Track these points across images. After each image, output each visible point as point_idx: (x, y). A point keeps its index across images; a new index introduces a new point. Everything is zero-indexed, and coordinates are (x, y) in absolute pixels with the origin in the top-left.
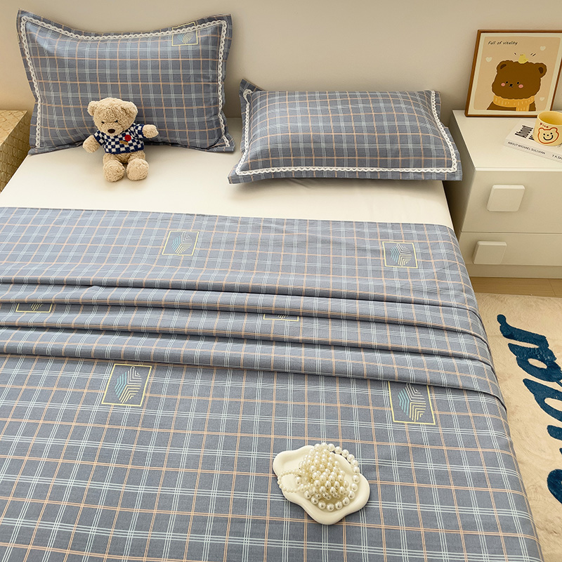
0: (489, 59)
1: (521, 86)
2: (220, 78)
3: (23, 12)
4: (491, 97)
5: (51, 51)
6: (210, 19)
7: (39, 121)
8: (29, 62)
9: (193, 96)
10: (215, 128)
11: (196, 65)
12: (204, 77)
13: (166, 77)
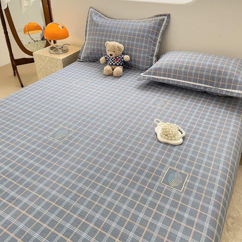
2: (158, 41)
3: (92, 8)
5: (96, 21)
7: (84, 49)
8: (88, 26)
9: (144, 44)
10: (150, 61)
11: (149, 32)
12: (151, 38)
13: (134, 35)
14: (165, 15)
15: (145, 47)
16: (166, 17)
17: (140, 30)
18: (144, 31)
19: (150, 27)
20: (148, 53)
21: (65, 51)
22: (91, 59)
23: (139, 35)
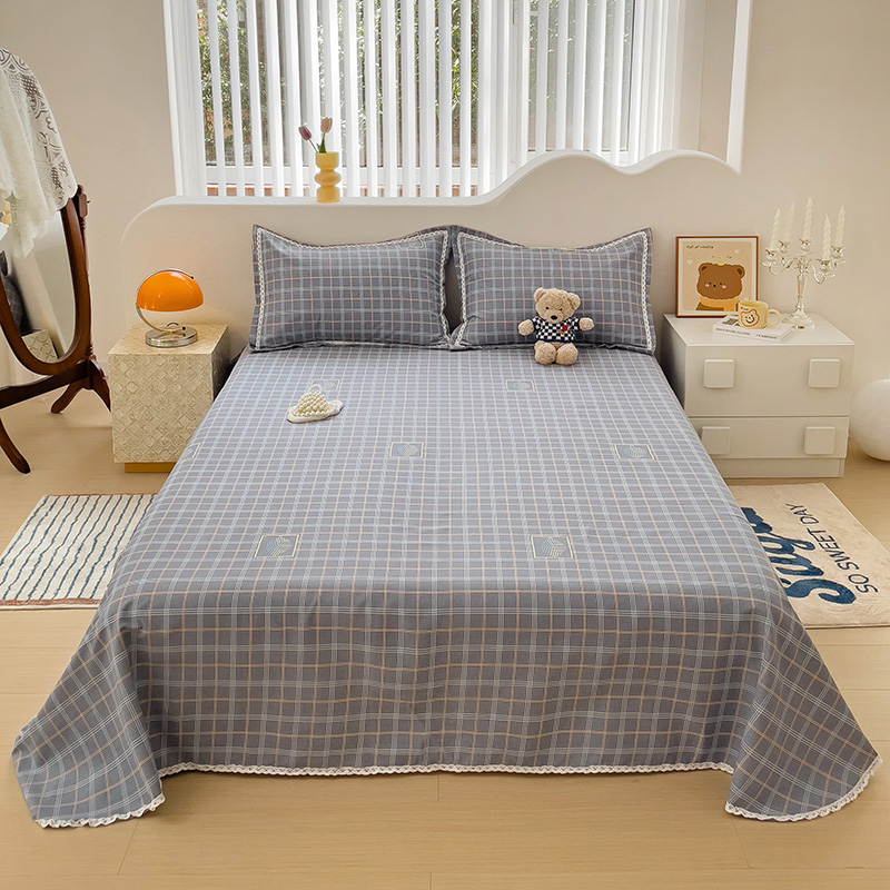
0: (690, 262)
1: (724, 287)
2: (441, 280)
3: (258, 227)
4: (698, 298)
5: (286, 253)
6: (433, 230)
7: (260, 322)
8: (260, 267)
9: (419, 289)
10: (438, 323)
11: (423, 264)
12: (429, 274)
13: (395, 272)
14: (443, 229)
15: (425, 295)
16: (445, 233)
17: (404, 262)
18: (414, 263)
19: (422, 254)
20: (432, 306)
21: (194, 339)
22: (285, 343)
23: (405, 273)
